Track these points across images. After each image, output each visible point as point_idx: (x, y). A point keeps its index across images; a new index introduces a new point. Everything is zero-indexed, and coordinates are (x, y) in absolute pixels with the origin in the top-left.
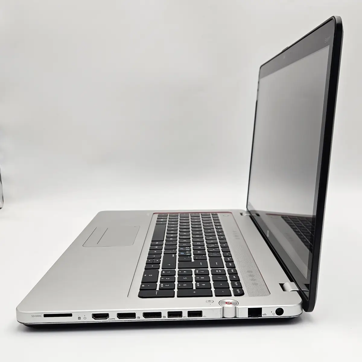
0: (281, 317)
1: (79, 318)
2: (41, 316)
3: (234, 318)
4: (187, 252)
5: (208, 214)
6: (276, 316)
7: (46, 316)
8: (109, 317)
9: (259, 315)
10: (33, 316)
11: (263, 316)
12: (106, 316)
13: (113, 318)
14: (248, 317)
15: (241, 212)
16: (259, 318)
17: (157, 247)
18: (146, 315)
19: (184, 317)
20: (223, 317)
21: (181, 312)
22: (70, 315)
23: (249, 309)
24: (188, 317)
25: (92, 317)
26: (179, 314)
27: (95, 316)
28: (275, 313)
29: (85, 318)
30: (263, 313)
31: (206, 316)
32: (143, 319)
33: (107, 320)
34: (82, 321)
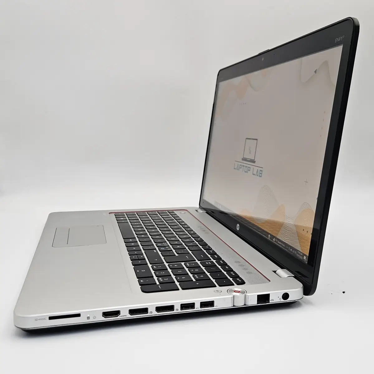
0: (287, 302)
1: (88, 318)
2: (46, 319)
3: (244, 306)
4: (167, 247)
5: (165, 212)
6: (282, 301)
7: (51, 318)
8: (120, 315)
9: (266, 301)
10: (36, 320)
11: (271, 302)
12: (117, 313)
13: (125, 315)
14: (257, 304)
15: (196, 209)
16: (267, 304)
17: (133, 244)
18: (158, 309)
19: (197, 308)
20: (234, 306)
21: (194, 304)
22: (78, 315)
23: (258, 296)
24: (201, 308)
25: (103, 316)
26: (192, 305)
27: (106, 314)
28: (282, 298)
29: (95, 317)
30: (270, 299)
31: (218, 306)
32: (155, 313)
33: (119, 318)
34: (92, 320)
